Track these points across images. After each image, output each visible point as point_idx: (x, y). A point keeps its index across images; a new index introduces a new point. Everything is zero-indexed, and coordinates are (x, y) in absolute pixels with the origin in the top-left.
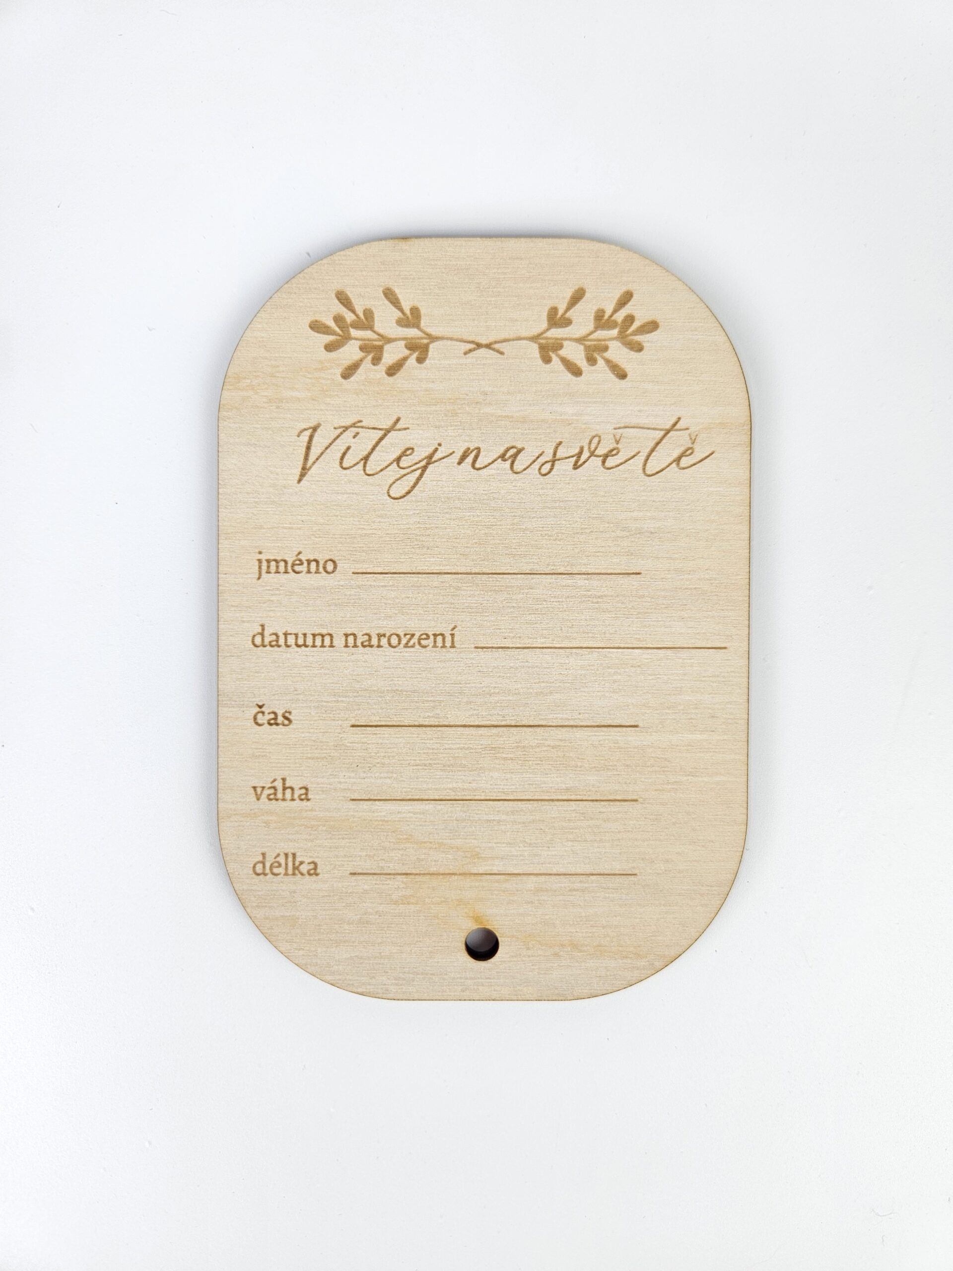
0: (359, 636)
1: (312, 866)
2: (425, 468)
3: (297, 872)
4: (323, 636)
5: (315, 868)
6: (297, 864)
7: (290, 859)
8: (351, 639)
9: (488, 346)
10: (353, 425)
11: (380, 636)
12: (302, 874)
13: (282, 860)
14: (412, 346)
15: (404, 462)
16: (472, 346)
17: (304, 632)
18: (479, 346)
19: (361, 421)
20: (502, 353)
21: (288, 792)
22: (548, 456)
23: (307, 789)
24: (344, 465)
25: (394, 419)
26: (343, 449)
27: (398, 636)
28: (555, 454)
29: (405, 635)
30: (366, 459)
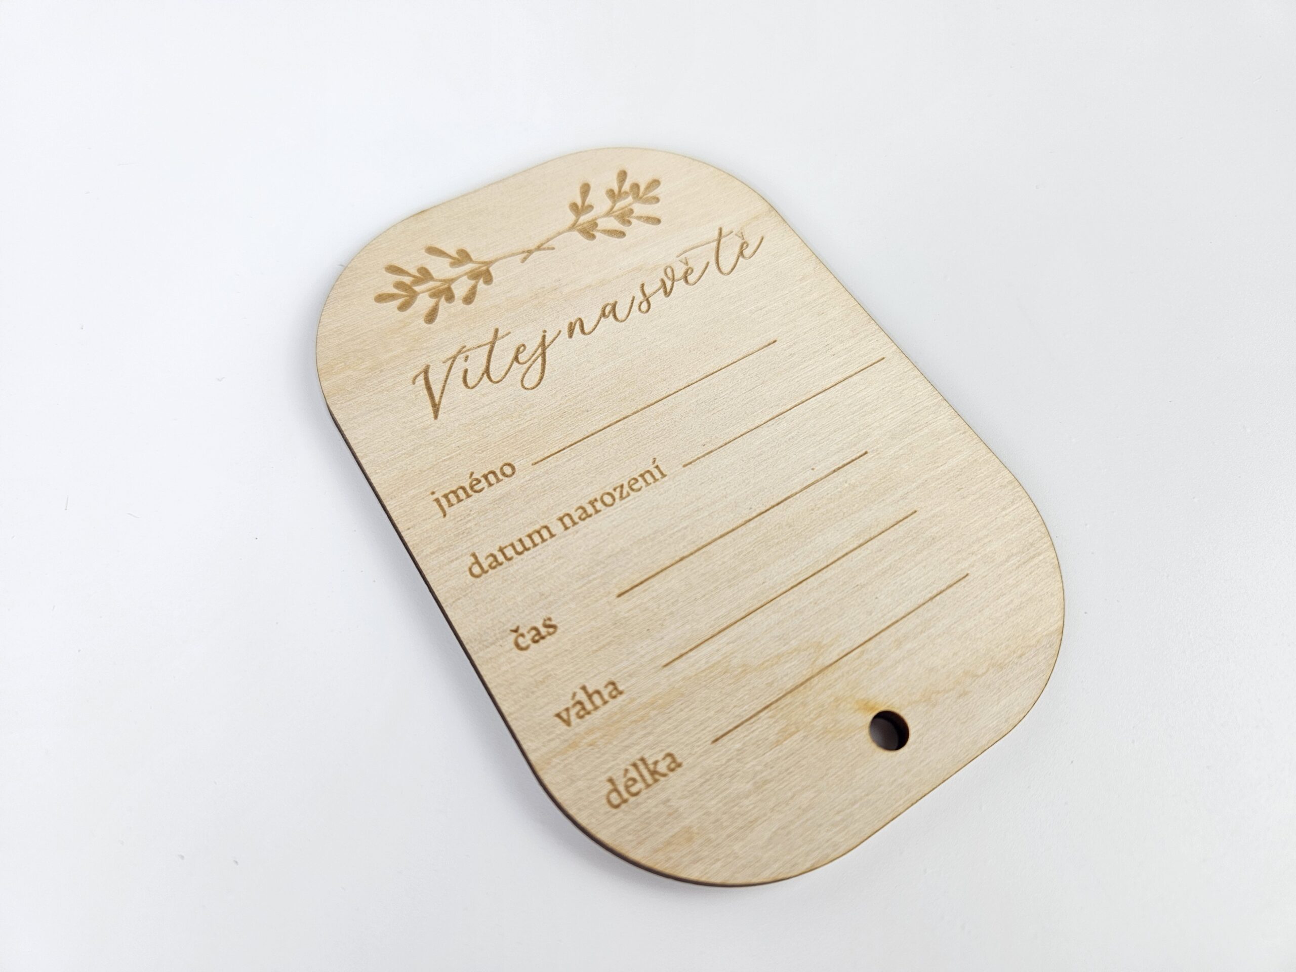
0: (572, 512)
1: (669, 760)
2: (543, 354)
3: (657, 777)
4: (538, 532)
5: (674, 760)
6: (651, 767)
7: (642, 767)
8: (567, 520)
9: (539, 248)
10: (459, 352)
11: (592, 503)
12: (664, 775)
13: (633, 774)
14: (475, 275)
15: (522, 357)
16: (525, 255)
17: (519, 538)
18: (530, 252)
19: (464, 347)
20: (553, 249)
21: (596, 698)
22: (639, 297)
23: (613, 684)
24: (470, 385)
25: (493, 331)
26: (461, 374)
27: (609, 494)
28: (644, 294)
29: (615, 490)
30: (487, 371)
